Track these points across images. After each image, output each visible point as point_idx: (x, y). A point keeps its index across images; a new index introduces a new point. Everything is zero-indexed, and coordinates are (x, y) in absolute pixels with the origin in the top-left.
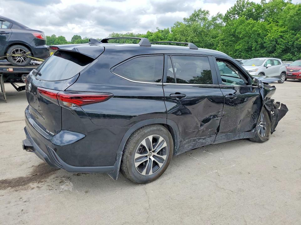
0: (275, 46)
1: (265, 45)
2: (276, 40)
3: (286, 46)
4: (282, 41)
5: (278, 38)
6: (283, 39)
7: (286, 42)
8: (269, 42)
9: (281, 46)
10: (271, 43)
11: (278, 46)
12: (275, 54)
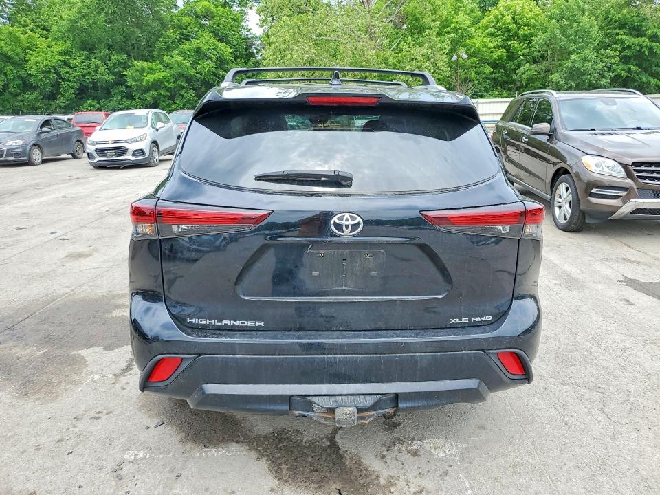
0: (59, 84)
1: (32, 80)
2: (55, 69)
3: (81, 84)
4: (69, 73)
5: (60, 66)
6: (70, 67)
7: (78, 76)
8: (41, 75)
9: (71, 84)
10: (47, 78)
11: (64, 85)
12: (62, 102)
